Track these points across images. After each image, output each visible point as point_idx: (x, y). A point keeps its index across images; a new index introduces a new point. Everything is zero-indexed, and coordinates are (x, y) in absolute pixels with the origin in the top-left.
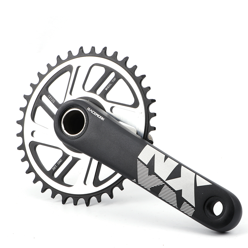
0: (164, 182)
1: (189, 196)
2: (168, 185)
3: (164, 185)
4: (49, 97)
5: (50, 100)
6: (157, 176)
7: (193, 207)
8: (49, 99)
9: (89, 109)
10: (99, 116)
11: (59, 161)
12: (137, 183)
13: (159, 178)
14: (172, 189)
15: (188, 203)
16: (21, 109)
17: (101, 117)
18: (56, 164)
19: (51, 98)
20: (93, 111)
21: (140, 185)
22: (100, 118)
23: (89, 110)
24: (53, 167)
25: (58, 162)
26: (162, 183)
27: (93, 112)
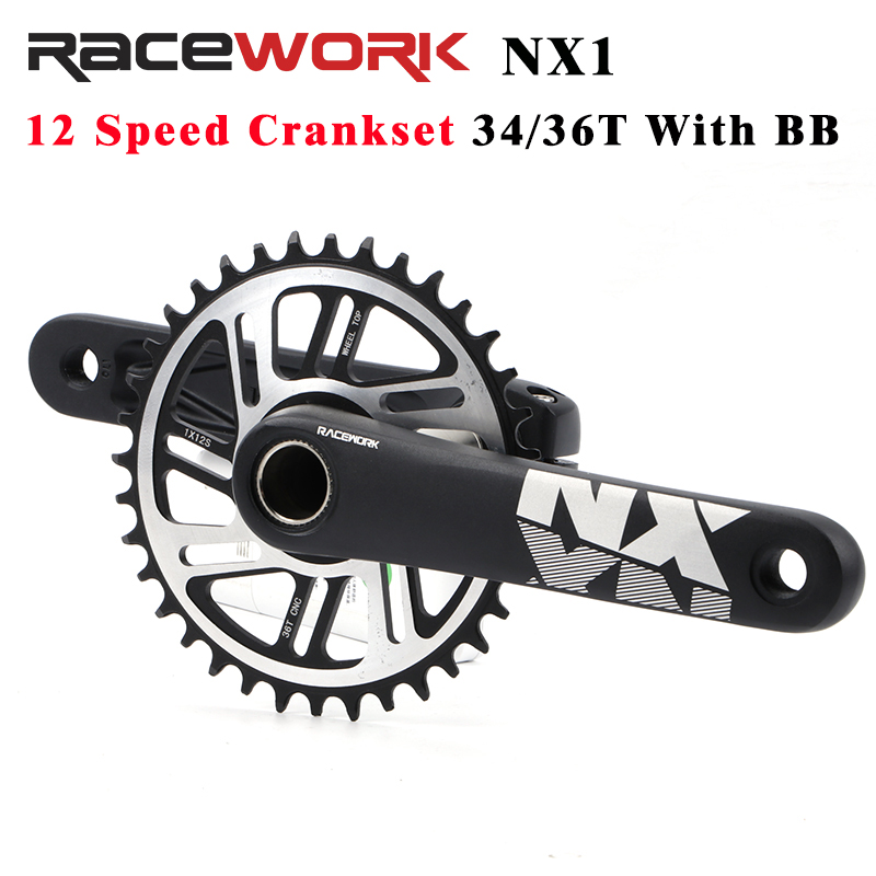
0: (616, 555)
1: (701, 566)
2: (632, 560)
3: (619, 563)
4: (189, 434)
5: (193, 441)
6: (592, 546)
7: (722, 592)
8: (190, 440)
9: (322, 431)
10: (361, 441)
11: (292, 605)
12: (542, 585)
13: (600, 549)
14: (647, 566)
15: (705, 587)
16: (121, 499)
17: (365, 440)
18: (289, 616)
19: (195, 436)
20: (337, 432)
21: (552, 588)
22: (363, 443)
23: (323, 433)
24: (283, 630)
25: (290, 608)
26: (612, 561)
27: (339, 435)
